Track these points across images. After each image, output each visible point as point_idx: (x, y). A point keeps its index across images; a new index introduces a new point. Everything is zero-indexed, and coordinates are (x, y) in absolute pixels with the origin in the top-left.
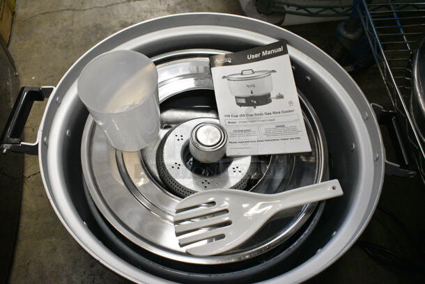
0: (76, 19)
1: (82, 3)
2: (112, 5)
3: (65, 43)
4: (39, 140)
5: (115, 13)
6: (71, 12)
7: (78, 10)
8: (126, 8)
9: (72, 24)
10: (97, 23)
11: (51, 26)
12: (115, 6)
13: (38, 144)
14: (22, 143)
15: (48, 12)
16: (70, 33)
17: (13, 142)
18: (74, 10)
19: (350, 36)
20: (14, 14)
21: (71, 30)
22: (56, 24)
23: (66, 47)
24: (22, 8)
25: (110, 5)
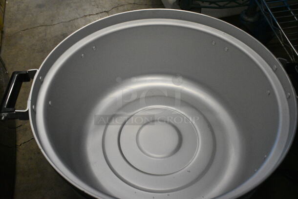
0: (48, 32)
1: (52, 21)
2: (74, 20)
3: (41, 48)
4: (29, 107)
5: (76, 25)
6: (44, 27)
7: (49, 26)
8: (84, 21)
9: (46, 36)
10: (64, 32)
11: (30, 38)
12: (76, 20)
13: (28, 111)
14: (16, 111)
15: (27, 29)
16: (45, 41)
17: (9, 111)
18: (46, 26)
19: (250, 20)
20: (2, 32)
21: (45, 40)
22: (33, 37)
23: (42, 51)
24: (9, 28)
25: (72, 20)
